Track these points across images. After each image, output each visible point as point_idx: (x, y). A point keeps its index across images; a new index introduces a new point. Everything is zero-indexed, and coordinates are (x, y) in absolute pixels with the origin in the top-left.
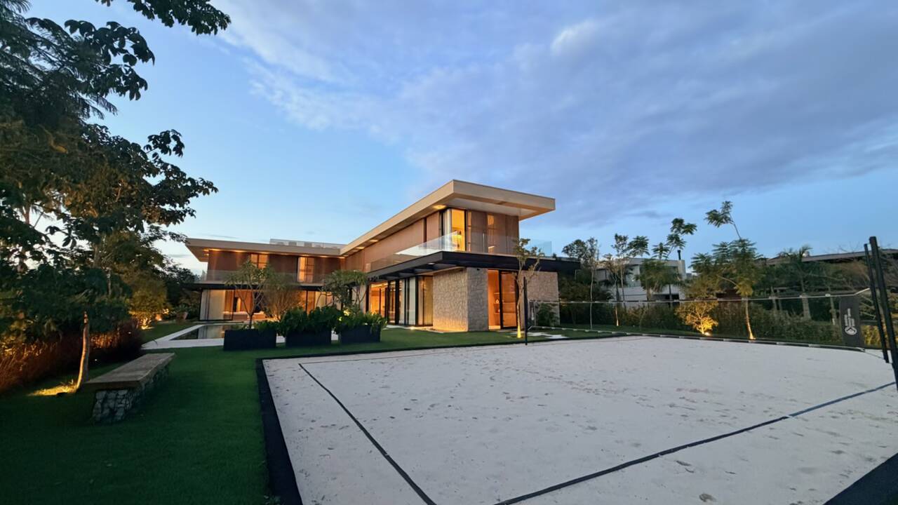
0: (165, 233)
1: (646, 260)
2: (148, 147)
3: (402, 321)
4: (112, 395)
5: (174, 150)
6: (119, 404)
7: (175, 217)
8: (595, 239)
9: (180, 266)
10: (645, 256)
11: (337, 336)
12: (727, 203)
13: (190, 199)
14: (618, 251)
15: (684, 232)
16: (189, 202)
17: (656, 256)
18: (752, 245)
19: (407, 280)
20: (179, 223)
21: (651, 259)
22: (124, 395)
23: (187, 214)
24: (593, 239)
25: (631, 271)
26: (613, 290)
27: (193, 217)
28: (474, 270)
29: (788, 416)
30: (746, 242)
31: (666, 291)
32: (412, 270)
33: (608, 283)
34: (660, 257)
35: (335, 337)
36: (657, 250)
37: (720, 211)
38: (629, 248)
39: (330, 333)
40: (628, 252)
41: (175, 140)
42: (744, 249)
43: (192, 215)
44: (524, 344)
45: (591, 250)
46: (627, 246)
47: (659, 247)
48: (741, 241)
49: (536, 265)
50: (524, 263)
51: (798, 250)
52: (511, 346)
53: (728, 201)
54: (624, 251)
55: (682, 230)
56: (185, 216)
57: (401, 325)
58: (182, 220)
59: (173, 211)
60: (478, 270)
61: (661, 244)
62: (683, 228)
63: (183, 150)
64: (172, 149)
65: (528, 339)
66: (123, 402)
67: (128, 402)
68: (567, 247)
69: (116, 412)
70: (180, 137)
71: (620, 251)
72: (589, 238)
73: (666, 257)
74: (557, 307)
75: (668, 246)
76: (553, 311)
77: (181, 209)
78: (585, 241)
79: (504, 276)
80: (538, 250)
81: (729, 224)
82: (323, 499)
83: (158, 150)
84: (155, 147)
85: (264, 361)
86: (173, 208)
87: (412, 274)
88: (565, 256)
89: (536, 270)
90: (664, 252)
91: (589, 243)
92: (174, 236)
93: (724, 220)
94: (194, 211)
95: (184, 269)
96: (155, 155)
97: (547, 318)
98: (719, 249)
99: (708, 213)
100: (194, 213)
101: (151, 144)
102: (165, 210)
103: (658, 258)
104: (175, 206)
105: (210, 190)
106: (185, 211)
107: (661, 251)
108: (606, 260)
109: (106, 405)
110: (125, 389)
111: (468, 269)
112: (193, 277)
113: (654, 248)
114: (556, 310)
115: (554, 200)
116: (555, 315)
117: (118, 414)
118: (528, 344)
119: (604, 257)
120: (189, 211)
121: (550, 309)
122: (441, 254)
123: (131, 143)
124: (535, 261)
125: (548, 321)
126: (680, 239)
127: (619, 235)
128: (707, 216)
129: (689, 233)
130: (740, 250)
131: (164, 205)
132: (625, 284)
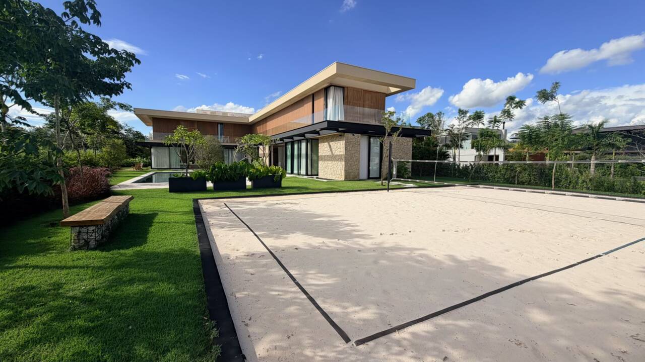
0: (115, 104)
1: (483, 129)
2: (65, 14)
3: (296, 171)
4: (84, 230)
5: (92, 18)
6: (90, 236)
7: (116, 90)
8: (442, 112)
9: (133, 129)
10: (481, 126)
11: (250, 182)
12: (557, 83)
13: (125, 74)
14: (459, 122)
15: (515, 107)
16: (124, 77)
17: (490, 126)
18: (570, 118)
19: (300, 142)
20: (119, 94)
21: (486, 129)
22: (93, 230)
23: (125, 87)
24: (441, 112)
25: (467, 138)
26: (451, 152)
27: (130, 89)
28: (350, 135)
29: (601, 254)
30: (566, 116)
31: (492, 153)
32: (303, 135)
33: (448, 147)
34: (493, 127)
35: (249, 183)
36: (492, 121)
37: (549, 91)
38: (468, 120)
39: (245, 180)
40: (467, 123)
41: (91, 9)
42: (562, 122)
43: (129, 88)
44: (386, 191)
45: (438, 121)
46: (467, 118)
47: (493, 119)
48: (561, 115)
49: (398, 132)
50: (389, 130)
51: (598, 123)
52: (376, 192)
53: (558, 82)
54: (464, 122)
55: (514, 105)
56: (123, 88)
57: (296, 174)
58: (122, 92)
59: (112, 84)
60: (353, 135)
61: (496, 117)
62: (515, 104)
63: (100, 19)
64: (89, 18)
65: (390, 187)
66: (93, 235)
67: (97, 235)
68: (420, 118)
69: (90, 242)
70: (95, 5)
71: (461, 122)
72: (438, 112)
73: (498, 127)
74: (410, 164)
75: (501, 118)
76: (406, 166)
77: (119, 82)
78: (434, 114)
79: (372, 140)
80: (401, 120)
81: (554, 101)
82: (250, 320)
83: (76, 19)
84: (73, 16)
85: (199, 200)
86: (112, 81)
87: (303, 138)
88: (418, 125)
89: (399, 136)
90: (497, 123)
91: (437, 115)
92: (123, 106)
93: (550, 98)
94: (130, 84)
95: (136, 131)
96: (74, 23)
97: (403, 172)
98: (542, 122)
99: (539, 92)
100: (130, 86)
101: (68, 11)
102: (106, 83)
103: (491, 128)
104: (114, 80)
105: (134, 62)
106: (123, 84)
107: (495, 122)
108: (450, 128)
109: (80, 237)
110: (93, 226)
111: (346, 134)
112: (143, 138)
113: (489, 120)
114: (409, 166)
115: (415, 80)
116: (408, 170)
117: (90, 243)
118: (389, 191)
119: (449, 126)
120: (126, 84)
121: (405, 165)
122: (327, 122)
123: (45, 8)
124: (398, 129)
125: (403, 174)
126: (511, 113)
127: (462, 109)
128: (537, 94)
129: (519, 108)
130: (559, 122)
131: (104, 78)
132: (462, 147)
